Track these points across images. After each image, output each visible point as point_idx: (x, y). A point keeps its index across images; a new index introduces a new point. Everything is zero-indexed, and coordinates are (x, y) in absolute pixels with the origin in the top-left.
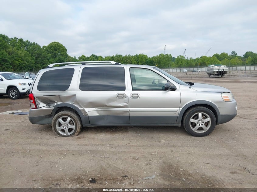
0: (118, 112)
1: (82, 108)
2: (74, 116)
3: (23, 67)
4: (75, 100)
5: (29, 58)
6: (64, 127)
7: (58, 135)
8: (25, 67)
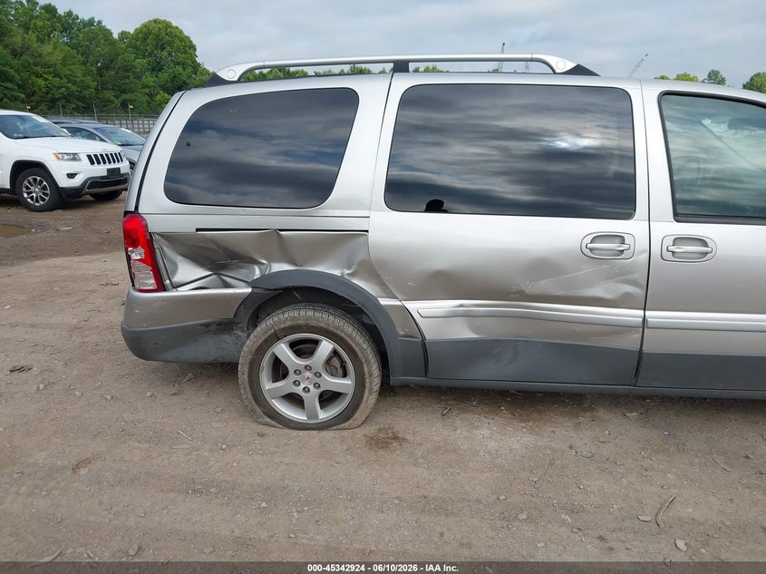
0: (577, 328)
1: (395, 298)
2: (350, 336)
3: (58, 99)
4: (360, 258)
5: (78, 70)
6: (302, 386)
7: (268, 420)
8: (67, 98)
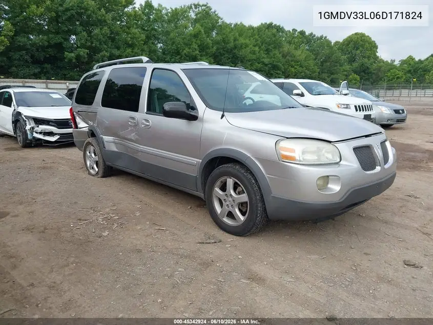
5: (311, 63)
